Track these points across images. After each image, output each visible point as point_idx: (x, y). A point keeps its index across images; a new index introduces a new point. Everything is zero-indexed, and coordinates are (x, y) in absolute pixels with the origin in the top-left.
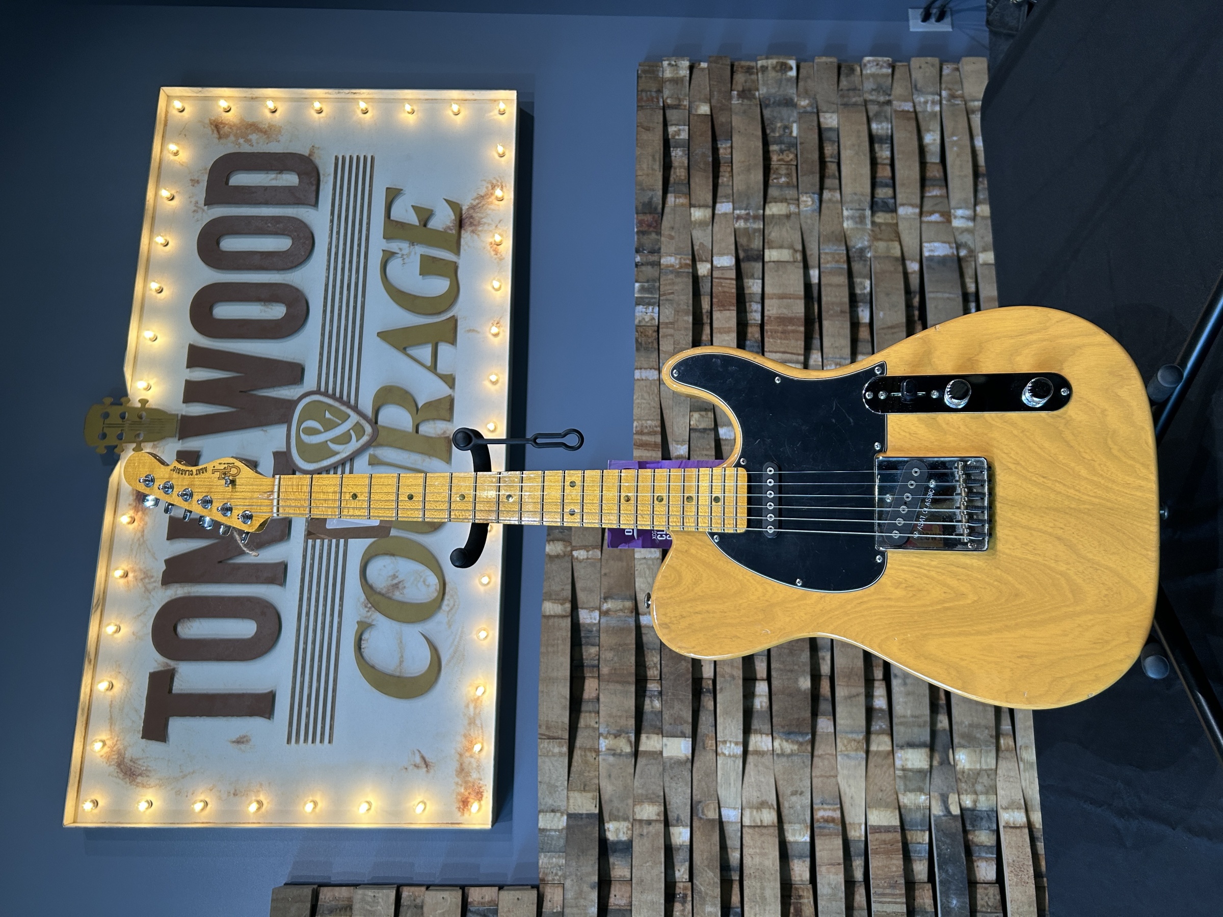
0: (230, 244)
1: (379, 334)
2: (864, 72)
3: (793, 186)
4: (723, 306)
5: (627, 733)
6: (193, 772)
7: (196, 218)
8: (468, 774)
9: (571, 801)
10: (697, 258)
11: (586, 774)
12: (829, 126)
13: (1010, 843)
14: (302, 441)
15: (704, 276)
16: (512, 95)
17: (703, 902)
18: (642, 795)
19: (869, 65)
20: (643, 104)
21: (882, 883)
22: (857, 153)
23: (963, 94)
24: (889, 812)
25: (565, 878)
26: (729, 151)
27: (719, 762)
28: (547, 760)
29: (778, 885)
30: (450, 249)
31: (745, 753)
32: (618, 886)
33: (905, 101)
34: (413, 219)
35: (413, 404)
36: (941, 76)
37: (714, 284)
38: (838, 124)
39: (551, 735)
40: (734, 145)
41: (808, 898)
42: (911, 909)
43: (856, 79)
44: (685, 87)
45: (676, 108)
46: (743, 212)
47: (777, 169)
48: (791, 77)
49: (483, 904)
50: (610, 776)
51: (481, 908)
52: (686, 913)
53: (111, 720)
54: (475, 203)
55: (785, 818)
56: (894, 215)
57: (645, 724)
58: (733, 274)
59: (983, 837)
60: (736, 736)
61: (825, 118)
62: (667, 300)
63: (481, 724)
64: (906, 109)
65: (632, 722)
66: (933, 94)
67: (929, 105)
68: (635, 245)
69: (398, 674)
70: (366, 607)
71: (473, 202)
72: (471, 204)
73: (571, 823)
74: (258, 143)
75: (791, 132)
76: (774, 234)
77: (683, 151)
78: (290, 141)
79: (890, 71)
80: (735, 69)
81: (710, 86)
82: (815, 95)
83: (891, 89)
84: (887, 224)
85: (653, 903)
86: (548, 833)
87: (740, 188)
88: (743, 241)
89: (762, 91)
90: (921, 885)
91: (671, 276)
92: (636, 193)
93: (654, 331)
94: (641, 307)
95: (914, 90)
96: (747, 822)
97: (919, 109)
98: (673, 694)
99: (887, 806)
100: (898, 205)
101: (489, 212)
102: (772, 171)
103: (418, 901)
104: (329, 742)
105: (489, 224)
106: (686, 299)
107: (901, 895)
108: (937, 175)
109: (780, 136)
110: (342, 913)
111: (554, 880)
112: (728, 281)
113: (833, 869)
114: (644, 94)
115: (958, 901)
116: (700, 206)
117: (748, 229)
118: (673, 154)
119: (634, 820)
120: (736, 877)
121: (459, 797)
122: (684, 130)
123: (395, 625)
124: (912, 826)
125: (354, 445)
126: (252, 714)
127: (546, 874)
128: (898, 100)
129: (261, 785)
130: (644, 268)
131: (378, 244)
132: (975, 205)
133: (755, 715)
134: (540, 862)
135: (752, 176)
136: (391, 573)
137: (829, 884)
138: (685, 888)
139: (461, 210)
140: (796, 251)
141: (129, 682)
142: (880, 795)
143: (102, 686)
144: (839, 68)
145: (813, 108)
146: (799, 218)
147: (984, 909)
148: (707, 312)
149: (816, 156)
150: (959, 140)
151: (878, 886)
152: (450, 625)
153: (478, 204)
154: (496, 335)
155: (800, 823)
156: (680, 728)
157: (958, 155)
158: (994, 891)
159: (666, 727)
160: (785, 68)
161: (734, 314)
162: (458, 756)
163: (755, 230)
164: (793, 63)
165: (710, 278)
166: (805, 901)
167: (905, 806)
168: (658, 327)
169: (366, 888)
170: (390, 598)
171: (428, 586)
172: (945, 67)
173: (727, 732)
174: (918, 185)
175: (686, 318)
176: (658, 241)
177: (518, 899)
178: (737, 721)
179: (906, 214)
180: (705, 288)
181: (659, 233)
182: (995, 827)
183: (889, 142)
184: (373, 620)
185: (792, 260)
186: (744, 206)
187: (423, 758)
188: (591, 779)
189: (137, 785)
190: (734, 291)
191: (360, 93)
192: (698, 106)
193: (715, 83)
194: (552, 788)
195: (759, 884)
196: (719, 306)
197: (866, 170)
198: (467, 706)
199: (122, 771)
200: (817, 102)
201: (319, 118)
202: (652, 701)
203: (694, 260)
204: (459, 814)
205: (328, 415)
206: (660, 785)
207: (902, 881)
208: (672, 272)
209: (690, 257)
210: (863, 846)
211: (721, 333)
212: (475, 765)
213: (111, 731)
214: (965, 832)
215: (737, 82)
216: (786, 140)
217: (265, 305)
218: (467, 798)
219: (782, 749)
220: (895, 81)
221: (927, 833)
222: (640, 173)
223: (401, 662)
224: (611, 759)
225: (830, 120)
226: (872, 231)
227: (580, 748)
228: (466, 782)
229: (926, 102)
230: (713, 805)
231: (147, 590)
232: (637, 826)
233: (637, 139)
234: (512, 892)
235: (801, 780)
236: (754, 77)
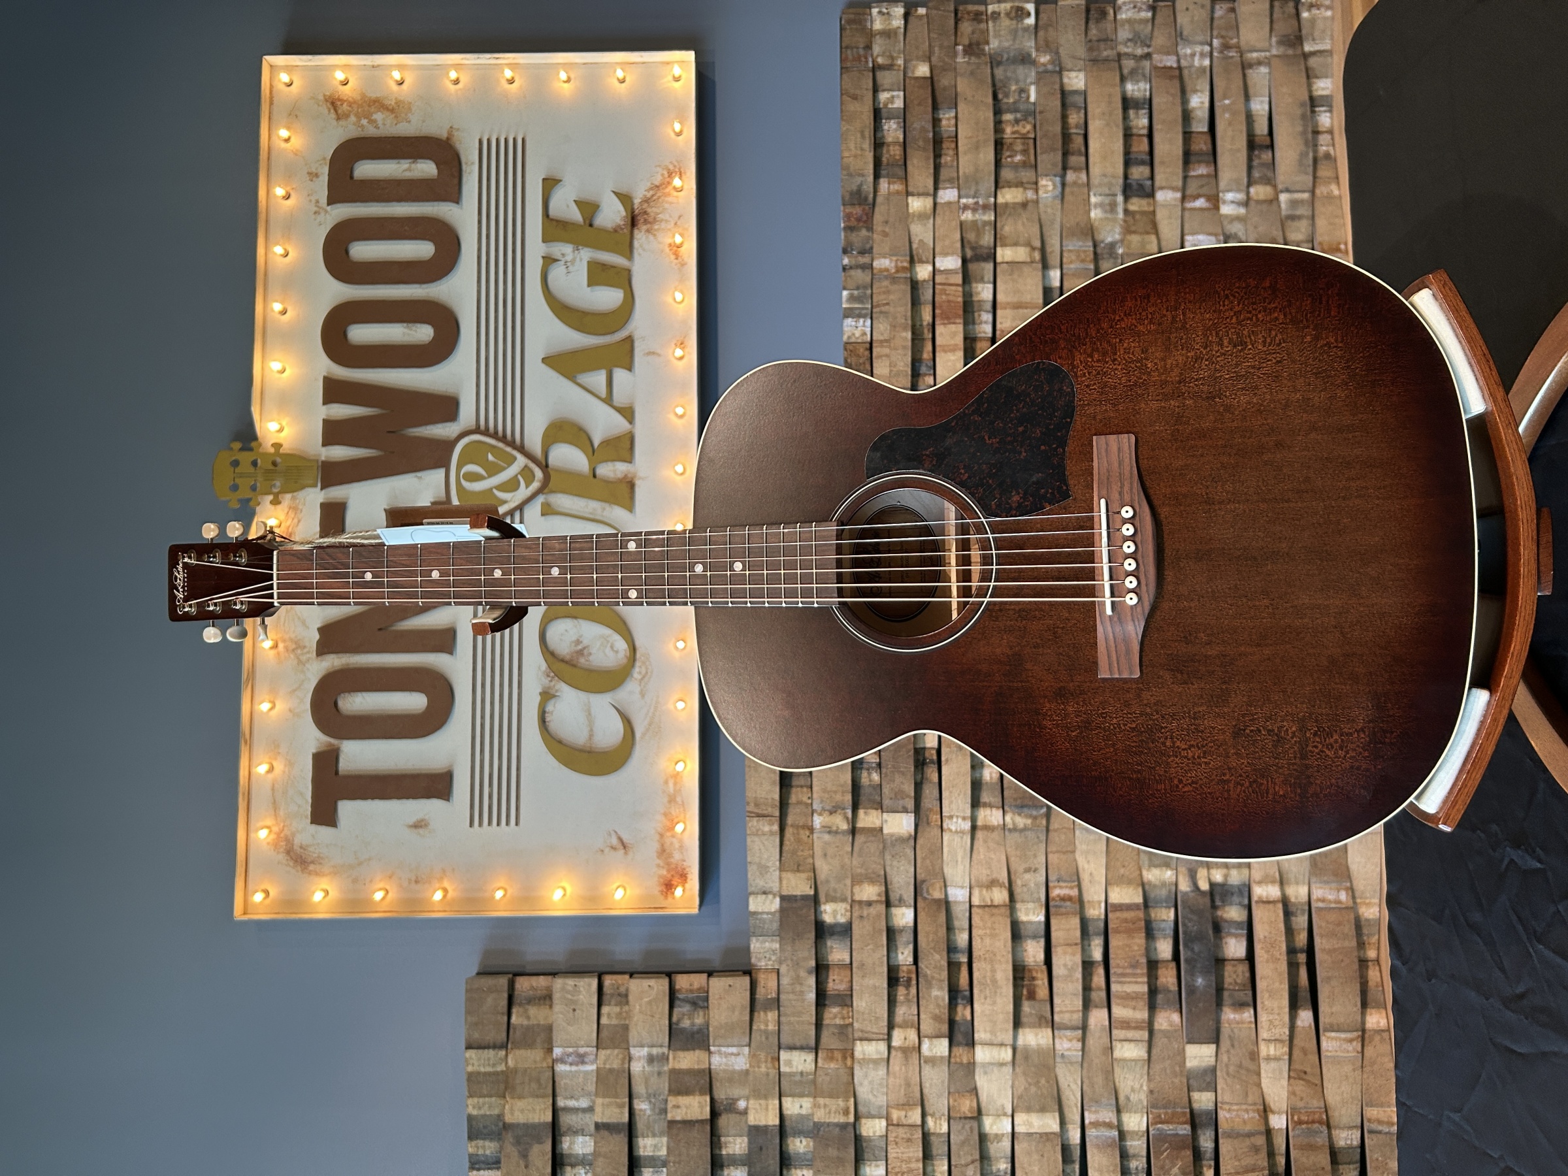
0: (363, 251)
1: (544, 360)
2: (1119, 17)
3: (1031, 166)
4: (948, 318)
5: (844, 809)
6: (369, 859)
7: (318, 220)
8: (670, 855)
9: (784, 882)
10: (916, 258)
11: (800, 853)
12: (1074, 88)
13: (1261, 918)
14: (464, 489)
15: (924, 281)
16: (690, 56)
17: (929, 985)
18: (861, 875)
19: (1124, 8)
20: (849, 64)
21: (1122, 963)
22: (1108, 125)
23: (1238, 43)
24: (1131, 889)
25: (780, 963)
26: (953, 122)
27: (946, 838)
28: (756, 839)
29: (1010, 967)
30: (622, 254)
31: (974, 828)
32: (837, 970)
33: (1168, 53)
34: (576, 215)
35: (588, 442)
36: (1212, 19)
37: (937, 291)
38: (1086, 85)
39: (760, 812)
40: (960, 116)
41: (1042, 979)
42: (1153, 988)
43: (1108, 26)
44: (900, 42)
45: (888, 69)
46: (971, 201)
47: (1011, 144)
48: (1029, 26)
49: (691, 991)
50: (825, 855)
51: (690, 996)
52: (911, 997)
53: (275, 806)
54: (649, 195)
55: (1017, 897)
56: (1151, 200)
57: (863, 798)
58: (958, 279)
59: (1233, 913)
60: (964, 811)
61: (1069, 78)
62: (881, 312)
63: (683, 802)
64: (1169, 64)
65: (849, 797)
66: (1202, 44)
67: (1197, 58)
68: (842, 243)
69: (588, 749)
70: (548, 676)
71: (646, 193)
72: (645, 196)
73: (785, 905)
74: (384, 124)
75: (1028, 97)
76: (1008, 228)
77: (898, 123)
78: (424, 121)
79: (1150, 14)
80: (959, 15)
81: (929, 39)
82: (1058, 48)
83: (1151, 38)
84: (1143, 213)
85: (875, 987)
86: (759, 916)
87: (967, 171)
88: (971, 236)
89: (994, 44)
90: (1164, 964)
91: (886, 283)
92: (842, 180)
93: (866, 349)
94: (850, 320)
95: (1179, 39)
96: (976, 901)
97: (1184, 63)
98: (893, 767)
99: (1129, 882)
100: (1156, 188)
101: (666, 206)
102: (1005, 147)
103: (622, 990)
104: (517, 824)
105: (667, 221)
106: (903, 310)
107: (1142, 975)
108: (1204, 148)
109: (1015, 103)
110: (542, 1002)
111: (767, 965)
112: (953, 288)
113: (1069, 950)
114: (849, 52)
115: (1204, 980)
116: (919, 195)
117: (976, 221)
118: (886, 127)
119: (853, 901)
120: (964, 959)
121: (662, 880)
122: (898, 96)
123: (582, 695)
124: (1157, 903)
125: (523, 492)
126: (428, 795)
127: (759, 960)
128: (1159, 52)
129: (444, 871)
130: (853, 272)
131: (536, 248)
132: (1249, 185)
133: (984, 787)
134: (752, 946)
135: (981, 155)
136: (574, 638)
137: (1065, 965)
138: (909, 972)
139: (633, 204)
140: (1033, 249)
141: (290, 764)
142: (1122, 871)
143: (262, 769)
144: (1088, 11)
145: (1055, 66)
146: (1038, 207)
147: (1231, 987)
148: (928, 324)
149: (1058, 128)
150: (1232, 104)
151: (1118, 966)
152: (643, 694)
153: (653, 196)
154: (681, 358)
155: (1034, 902)
156: (901, 802)
157: (1230, 124)
158: (1243, 969)
159: (886, 802)
160: (1021, 13)
161: (960, 328)
162: (657, 837)
163: (985, 223)
164: (1031, 7)
165: (931, 283)
166: (1039, 982)
167: (1150, 883)
168: (871, 343)
169: (565, 977)
170: (574, 666)
171: (617, 652)
172: (1217, 7)
173: (954, 806)
174: (1180, 163)
175: (904, 334)
176: (869, 238)
177: (730, 986)
178: (965, 794)
179: (1165, 201)
180: (927, 295)
181: (870, 229)
182: (1246, 902)
183: (1147, 106)
184: (557, 691)
185: (1028, 260)
186: (972, 193)
187: (620, 840)
188: (806, 859)
189: (310, 873)
190: (960, 299)
191: (504, 58)
192: (915, 67)
193: (935, 36)
194: (763, 869)
195: (989, 966)
196: (942, 319)
197: (1119, 146)
198: (666, 782)
199: (292, 858)
200: (1059, 57)
201: (457, 91)
202: (869, 774)
203: (912, 261)
204: (662, 898)
205: (490, 457)
206: (880, 864)
207: (1144, 960)
208: (886, 277)
209: (908, 258)
210: (1102, 925)
211: (945, 352)
212: (677, 845)
213: (275, 815)
214: (1214, 907)
215: (962, 33)
216: (1022, 107)
217: (408, 327)
218: (671, 880)
219: (1014, 823)
220: (1156, 30)
221: (1172, 911)
222: (846, 154)
223: (591, 736)
224: (827, 837)
225: (1076, 80)
226: (1125, 221)
227: (792, 826)
228: (668, 864)
229: (1193, 55)
230: (939, 885)
231: (300, 662)
232: (856, 907)
233: (842, 111)
234: (723, 979)
235: (1035, 856)
236: (983, 26)
